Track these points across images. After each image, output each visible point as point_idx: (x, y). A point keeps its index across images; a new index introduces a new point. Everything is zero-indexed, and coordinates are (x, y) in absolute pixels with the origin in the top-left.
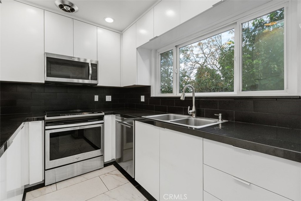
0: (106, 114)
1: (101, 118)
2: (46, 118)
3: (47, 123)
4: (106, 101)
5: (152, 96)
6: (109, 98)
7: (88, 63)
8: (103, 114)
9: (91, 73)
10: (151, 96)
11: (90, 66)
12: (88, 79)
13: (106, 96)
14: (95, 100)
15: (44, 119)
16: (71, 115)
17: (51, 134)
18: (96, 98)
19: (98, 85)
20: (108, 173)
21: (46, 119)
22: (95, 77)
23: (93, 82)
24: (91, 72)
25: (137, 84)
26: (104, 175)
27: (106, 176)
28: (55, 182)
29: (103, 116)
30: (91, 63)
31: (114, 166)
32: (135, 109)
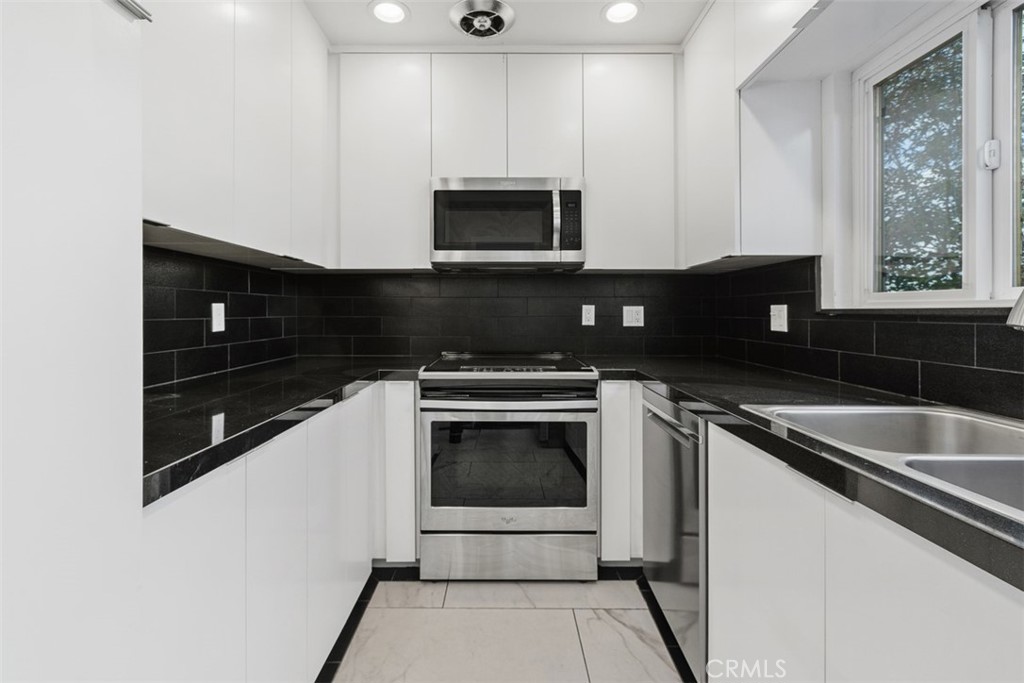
0: (605, 376)
1: (588, 390)
2: (423, 374)
3: (428, 390)
4: (625, 325)
5: (825, 305)
6: (633, 316)
7: (551, 192)
8: (595, 374)
9: (559, 226)
10: (823, 307)
11: (556, 199)
12: (550, 247)
13: (625, 308)
14: (584, 323)
15: (414, 377)
16: (488, 370)
17: (434, 424)
18: (588, 315)
19: (586, 267)
20: (608, 611)
21: (420, 378)
22: (573, 240)
23: (569, 256)
24: (557, 221)
25: (739, 254)
26: (591, 614)
27: (599, 618)
28: (446, 578)
29: (595, 382)
30: (560, 191)
31: (636, 587)
32: (747, 362)
